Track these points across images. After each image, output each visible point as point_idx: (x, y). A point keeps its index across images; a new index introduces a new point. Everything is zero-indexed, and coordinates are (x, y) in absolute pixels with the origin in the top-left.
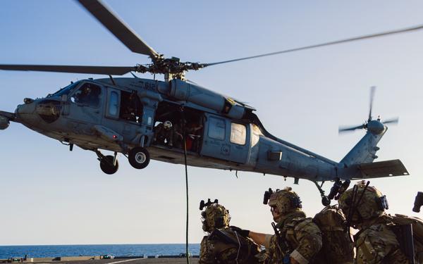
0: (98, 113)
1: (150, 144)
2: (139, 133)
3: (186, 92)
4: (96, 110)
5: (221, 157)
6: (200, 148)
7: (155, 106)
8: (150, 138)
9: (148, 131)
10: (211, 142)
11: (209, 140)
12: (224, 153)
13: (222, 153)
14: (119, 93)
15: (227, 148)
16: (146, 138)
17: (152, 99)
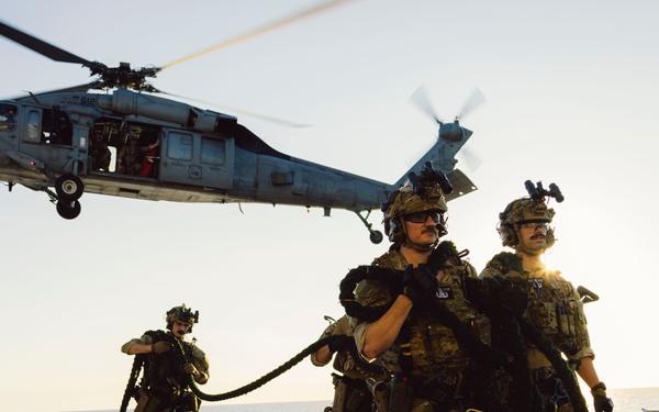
0: (13, 137)
1: (88, 171)
2: (70, 158)
3: (131, 104)
4: (11, 134)
5: (189, 182)
6: (158, 173)
7: (88, 124)
8: (85, 164)
9: (82, 154)
10: (173, 164)
11: (170, 161)
12: (194, 176)
13: (190, 178)
14: (41, 111)
15: (196, 169)
16: (81, 163)
17: (81, 114)
